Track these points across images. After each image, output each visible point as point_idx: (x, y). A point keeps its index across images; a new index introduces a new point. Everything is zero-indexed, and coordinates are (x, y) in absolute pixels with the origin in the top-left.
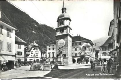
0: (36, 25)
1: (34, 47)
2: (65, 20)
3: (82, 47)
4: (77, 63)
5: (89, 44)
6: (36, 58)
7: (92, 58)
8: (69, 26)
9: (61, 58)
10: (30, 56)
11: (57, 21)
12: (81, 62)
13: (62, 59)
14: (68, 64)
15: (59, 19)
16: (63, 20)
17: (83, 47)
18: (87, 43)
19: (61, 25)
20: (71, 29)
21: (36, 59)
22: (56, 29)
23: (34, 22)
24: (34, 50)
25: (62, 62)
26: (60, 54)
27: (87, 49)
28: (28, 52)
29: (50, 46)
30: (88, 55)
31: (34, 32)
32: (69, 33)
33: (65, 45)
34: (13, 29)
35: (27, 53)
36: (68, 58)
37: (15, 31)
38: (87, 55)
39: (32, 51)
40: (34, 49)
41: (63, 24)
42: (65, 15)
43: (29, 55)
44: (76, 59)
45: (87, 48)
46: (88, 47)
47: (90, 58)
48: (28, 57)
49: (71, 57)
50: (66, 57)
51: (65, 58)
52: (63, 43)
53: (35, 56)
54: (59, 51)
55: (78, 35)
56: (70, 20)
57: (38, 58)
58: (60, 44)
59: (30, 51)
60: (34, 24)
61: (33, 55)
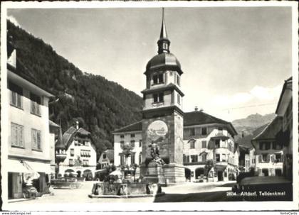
0: (74, 78)
1: (77, 138)
2: (168, 72)
3: (208, 139)
4: (197, 178)
5: (225, 133)
6: (84, 166)
7: (233, 168)
8: (177, 86)
9: (156, 166)
10: (67, 162)
11: (145, 73)
12: (205, 177)
13: (158, 168)
14: (175, 182)
15: (152, 67)
16: (161, 72)
17: (212, 139)
18: (220, 129)
19: (155, 83)
20: (182, 95)
21: (83, 170)
22: (142, 92)
23: (67, 68)
24: (77, 147)
25: (159, 177)
26: (154, 158)
27: (221, 146)
28: (60, 151)
29: (122, 136)
30: (224, 161)
31: (70, 96)
32: (176, 104)
33: (167, 136)
34: (44, 96)
35: (59, 154)
36: (173, 167)
37: (48, 100)
38: (221, 160)
39: (72, 149)
40: (77, 142)
41: (161, 81)
42: (166, 58)
43: (65, 158)
44: (193, 168)
45: (222, 143)
46: (223, 141)
47: (229, 167)
48: (61, 163)
49: (182, 166)
50: (171, 164)
51: (168, 167)
52: (163, 130)
53: (80, 162)
54: (152, 149)
55: (199, 110)
56: (181, 73)
57: (87, 166)
58: (154, 131)
59: (66, 149)
60: (68, 74)
61: (75, 158)
